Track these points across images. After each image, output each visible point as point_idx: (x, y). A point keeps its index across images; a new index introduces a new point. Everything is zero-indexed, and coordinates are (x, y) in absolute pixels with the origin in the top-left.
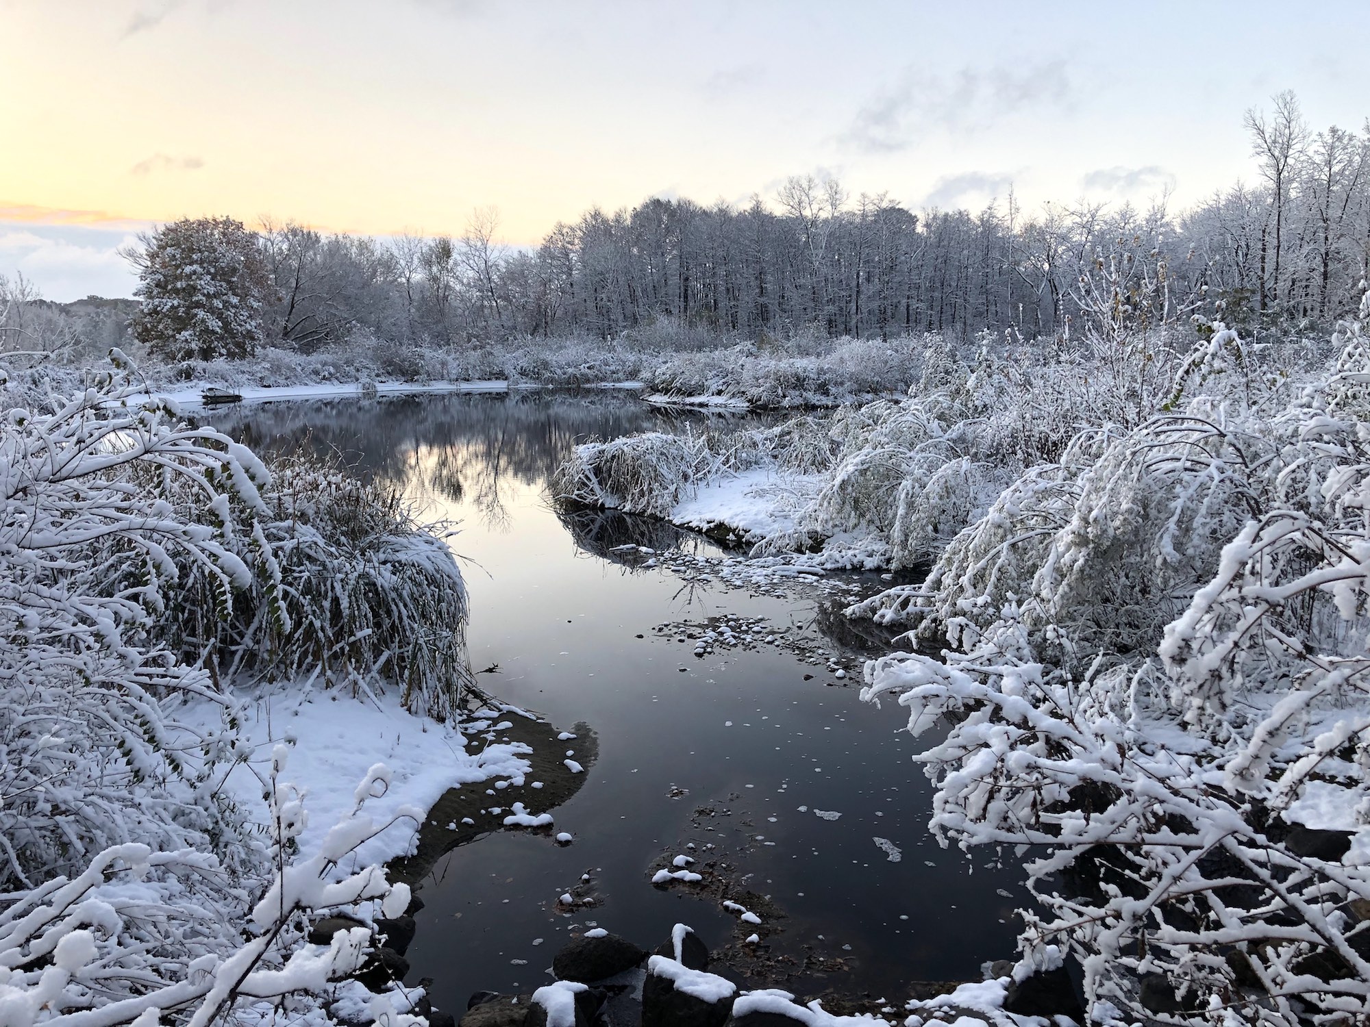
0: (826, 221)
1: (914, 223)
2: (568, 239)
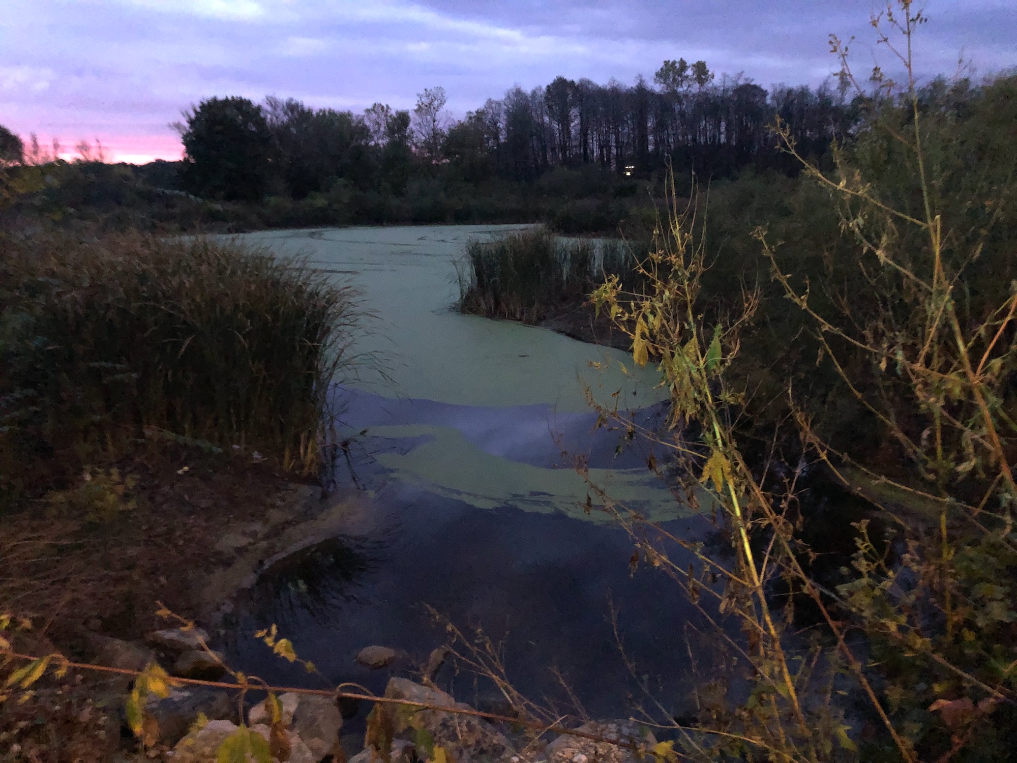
0: (694, 95)
1: (764, 96)
2: (496, 112)
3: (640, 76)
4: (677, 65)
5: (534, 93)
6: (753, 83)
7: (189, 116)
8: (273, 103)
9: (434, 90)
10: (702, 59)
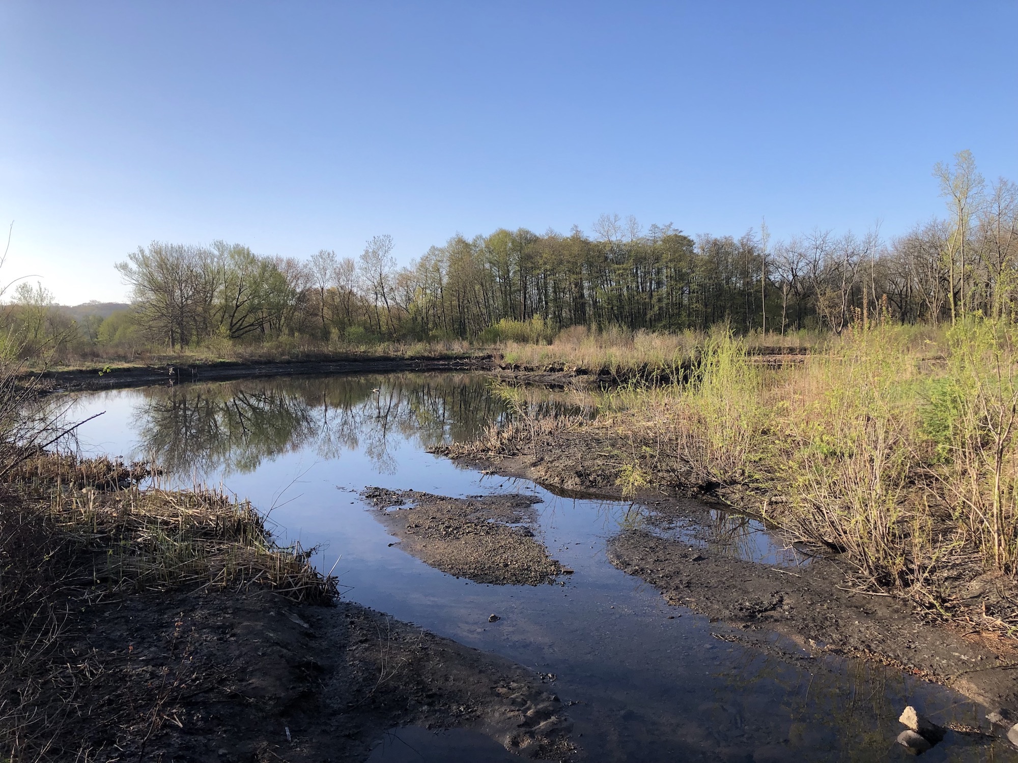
0: (625, 245)
1: (692, 246)
2: (439, 259)
3: (576, 227)
5: (475, 241)
6: (681, 234)
7: (136, 259)
8: (220, 246)
9: (382, 237)
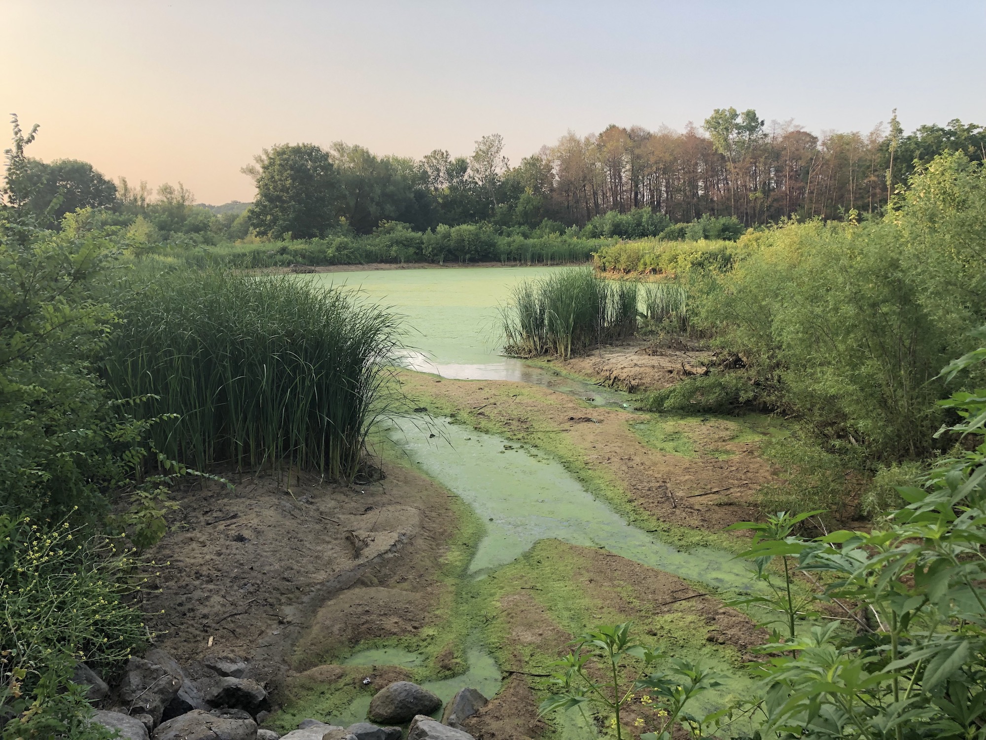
1: (815, 143)
2: (550, 158)
3: (690, 123)
4: (727, 113)
5: (587, 139)
6: (803, 130)
7: (262, 161)
8: (340, 148)
9: (491, 138)
10: (751, 108)
